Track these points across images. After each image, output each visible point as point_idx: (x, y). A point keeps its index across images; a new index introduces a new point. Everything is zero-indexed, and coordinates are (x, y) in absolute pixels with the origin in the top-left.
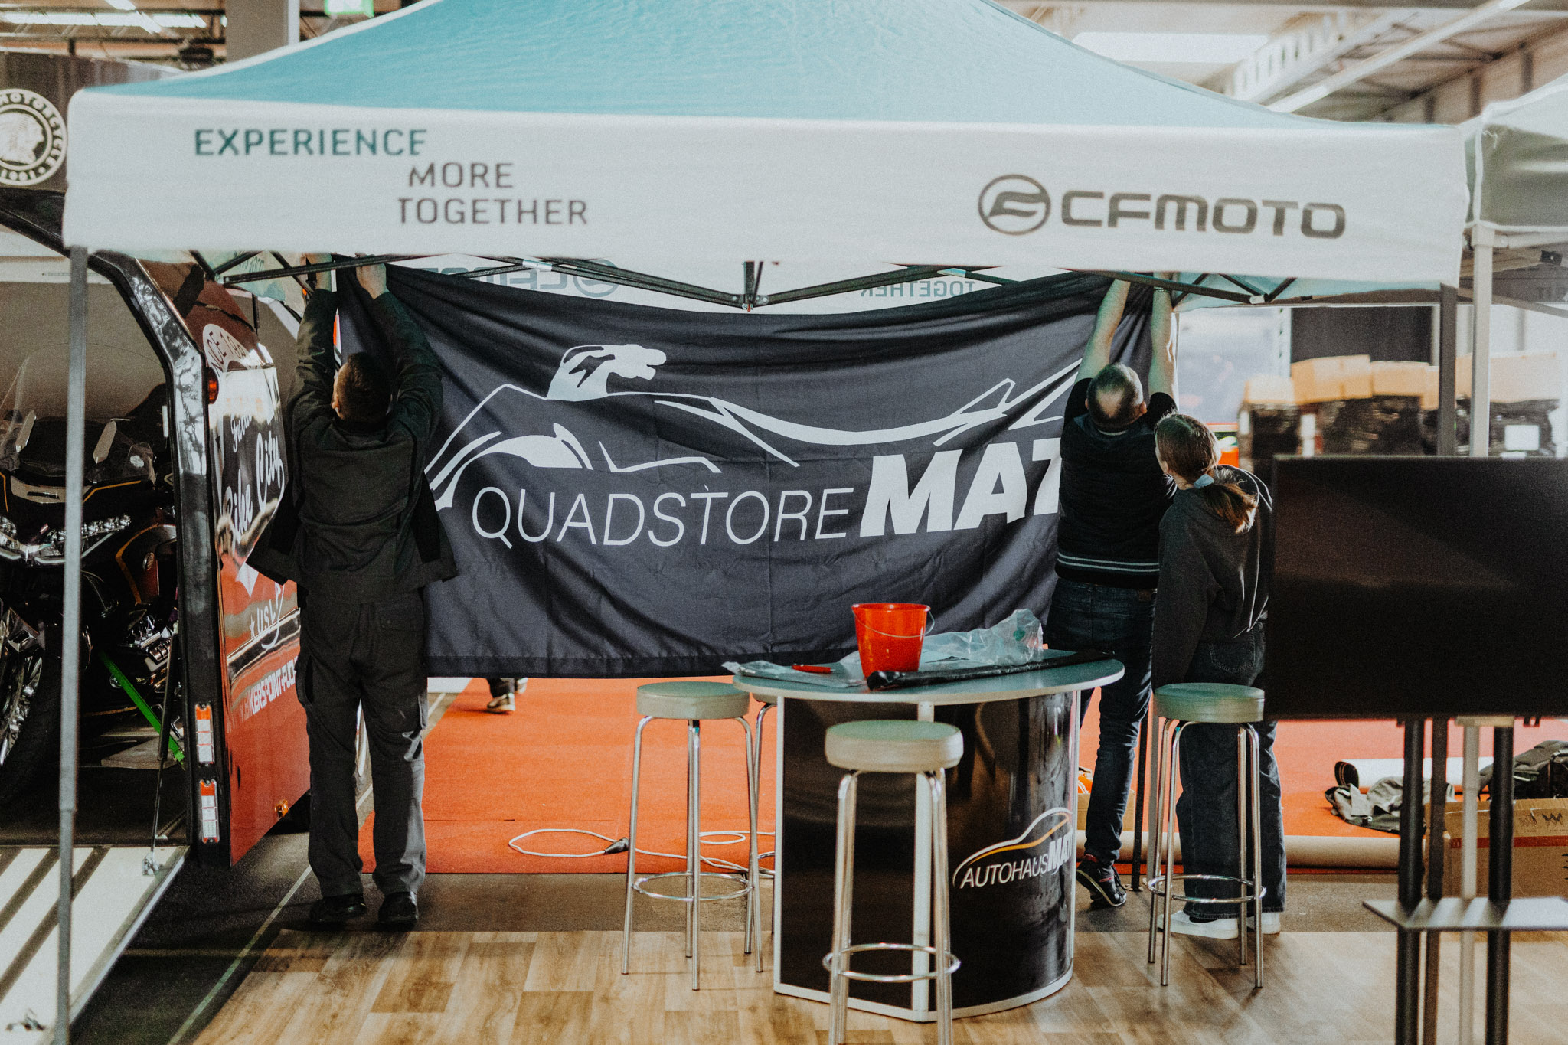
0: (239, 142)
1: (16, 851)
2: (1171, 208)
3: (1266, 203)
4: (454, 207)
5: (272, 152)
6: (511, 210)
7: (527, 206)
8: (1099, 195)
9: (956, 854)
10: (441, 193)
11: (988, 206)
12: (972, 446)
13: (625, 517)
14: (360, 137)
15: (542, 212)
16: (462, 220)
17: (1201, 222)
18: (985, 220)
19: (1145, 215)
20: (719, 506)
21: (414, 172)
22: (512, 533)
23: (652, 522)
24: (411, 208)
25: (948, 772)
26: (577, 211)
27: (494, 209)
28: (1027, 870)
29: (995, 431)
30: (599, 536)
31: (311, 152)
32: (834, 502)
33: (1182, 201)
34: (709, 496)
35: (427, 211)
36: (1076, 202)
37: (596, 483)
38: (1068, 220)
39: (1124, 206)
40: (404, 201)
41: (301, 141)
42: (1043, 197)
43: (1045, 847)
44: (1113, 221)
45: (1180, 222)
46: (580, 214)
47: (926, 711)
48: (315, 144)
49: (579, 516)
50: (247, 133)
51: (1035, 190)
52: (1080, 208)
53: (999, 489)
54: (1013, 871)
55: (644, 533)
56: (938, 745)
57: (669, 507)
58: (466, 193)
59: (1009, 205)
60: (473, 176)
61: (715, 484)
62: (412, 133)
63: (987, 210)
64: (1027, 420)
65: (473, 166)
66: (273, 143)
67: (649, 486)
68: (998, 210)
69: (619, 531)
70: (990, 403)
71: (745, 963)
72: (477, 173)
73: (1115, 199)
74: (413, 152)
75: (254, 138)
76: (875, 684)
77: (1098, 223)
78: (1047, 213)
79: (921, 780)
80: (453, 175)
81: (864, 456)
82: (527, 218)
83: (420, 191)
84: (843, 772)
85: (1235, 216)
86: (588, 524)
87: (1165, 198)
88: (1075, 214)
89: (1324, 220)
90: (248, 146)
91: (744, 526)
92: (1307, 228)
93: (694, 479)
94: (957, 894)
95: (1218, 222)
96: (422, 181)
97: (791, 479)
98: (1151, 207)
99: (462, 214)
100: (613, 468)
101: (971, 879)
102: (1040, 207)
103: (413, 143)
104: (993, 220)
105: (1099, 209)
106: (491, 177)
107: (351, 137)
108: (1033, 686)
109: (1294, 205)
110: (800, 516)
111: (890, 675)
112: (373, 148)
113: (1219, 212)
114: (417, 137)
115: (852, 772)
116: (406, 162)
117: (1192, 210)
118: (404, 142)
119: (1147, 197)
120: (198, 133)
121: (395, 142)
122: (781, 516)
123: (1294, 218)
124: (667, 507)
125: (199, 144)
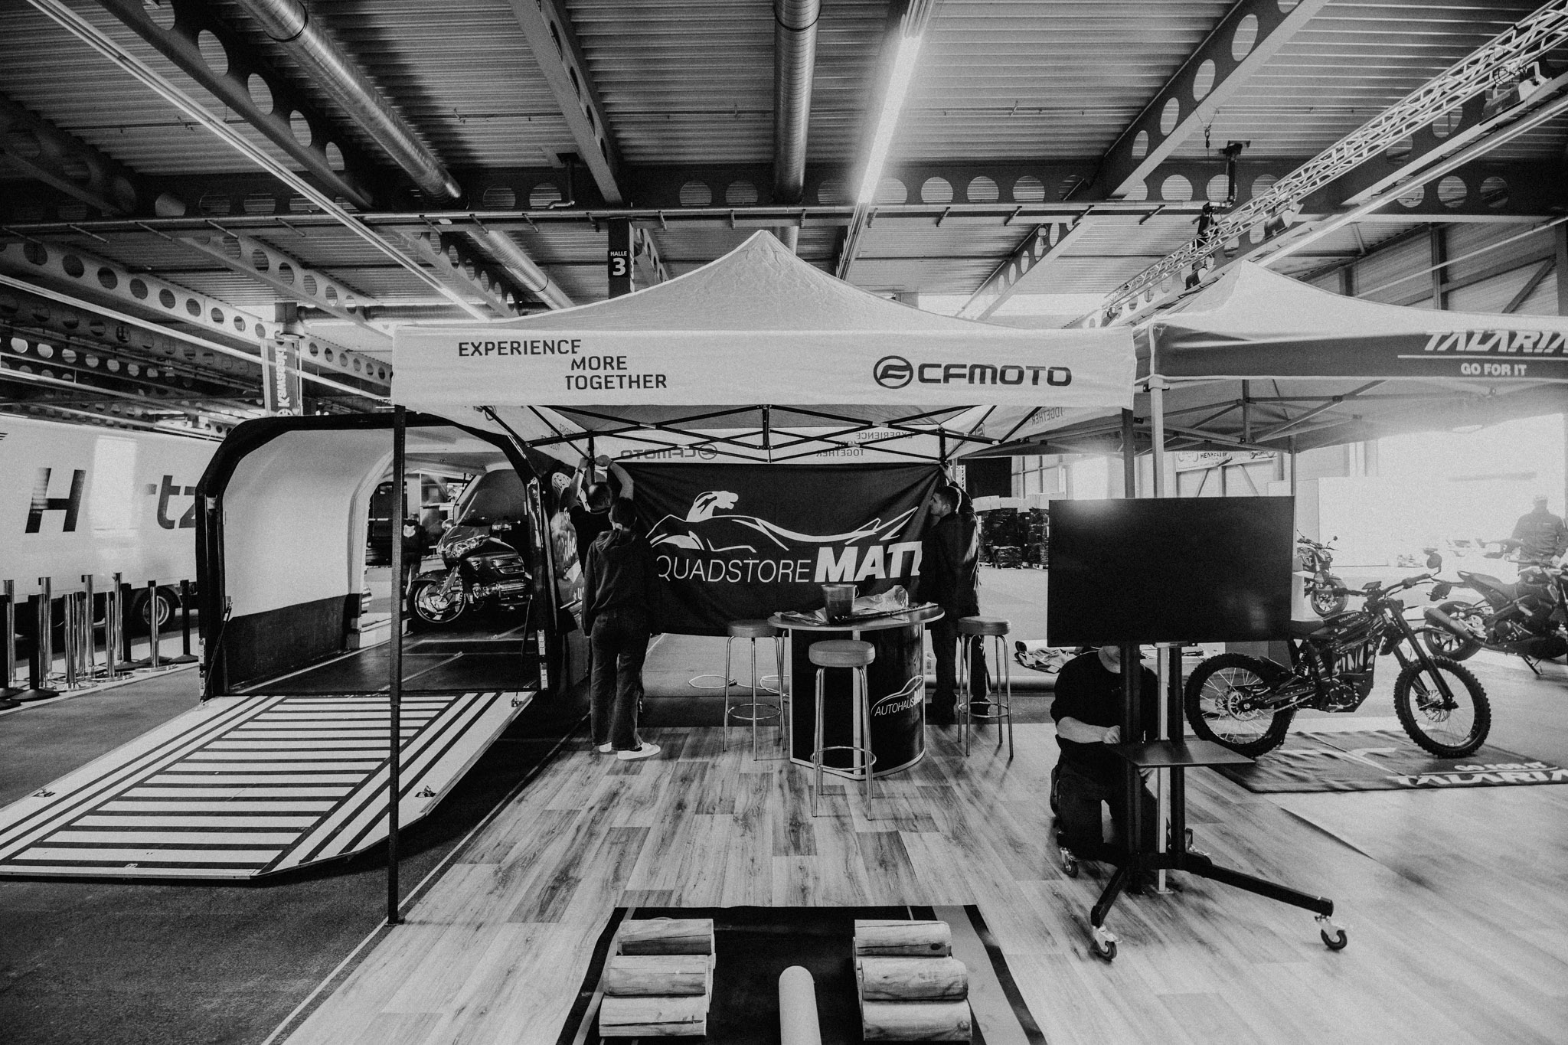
0: (482, 349)
1: (463, 694)
2: (978, 371)
3: (1028, 368)
4: (595, 380)
5: (500, 354)
6: (626, 380)
7: (634, 378)
8: (939, 366)
9: (872, 700)
10: (588, 373)
11: (879, 373)
12: (863, 546)
13: (717, 569)
14: (545, 344)
15: (643, 381)
16: (600, 387)
17: (994, 380)
18: (878, 381)
19: (963, 376)
20: (756, 566)
21: (574, 361)
22: (671, 575)
23: (728, 572)
24: (573, 381)
25: (869, 666)
26: (661, 380)
27: (616, 381)
28: (904, 706)
29: (873, 540)
30: (706, 578)
31: (520, 353)
32: (803, 566)
33: (983, 368)
34: (751, 562)
35: (581, 383)
36: (926, 370)
37: (705, 555)
38: (922, 380)
39: (952, 371)
40: (569, 378)
41: (515, 347)
42: (908, 367)
43: (912, 695)
44: (946, 380)
45: (982, 380)
46: (662, 383)
47: (856, 634)
48: (522, 349)
49: (698, 569)
50: (486, 344)
51: (904, 364)
52: (929, 373)
53: (874, 565)
54: (898, 707)
55: (725, 577)
56: (863, 654)
57: (735, 566)
58: (601, 372)
59: (890, 372)
60: (605, 363)
61: (754, 556)
62: (573, 341)
63: (879, 376)
64: (888, 537)
65: (605, 358)
66: (500, 348)
67: (726, 556)
68: (885, 375)
69: (715, 575)
70: (870, 528)
71: (778, 745)
72: (608, 362)
73: (948, 368)
74: (573, 352)
75: (490, 346)
76: (832, 622)
77: (938, 381)
78: (911, 376)
79: (855, 670)
80: (595, 364)
81: (816, 546)
82: (634, 385)
83: (577, 372)
84: (818, 667)
85: (1012, 375)
86: (702, 573)
87: (974, 367)
88: (926, 376)
89: (1059, 376)
90: (487, 350)
91: (766, 575)
92: (1050, 380)
93: (745, 554)
94: (874, 720)
95: (1003, 379)
96: (578, 367)
97: (785, 555)
98: (966, 371)
99: (600, 383)
100: (713, 550)
101: (879, 712)
102: (907, 373)
103: (573, 347)
104: (882, 381)
105: (939, 373)
106: (615, 364)
107: (541, 345)
108: (905, 620)
109: (1043, 368)
110: (789, 571)
111: (840, 618)
112: (553, 351)
113: (1003, 373)
114: (576, 343)
115: (822, 667)
116: (570, 356)
117: (989, 372)
118: (569, 347)
119: (964, 366)
120: (461, 344)
121: (564, 347)
122: (781, 571)
123: (1043, 375)
124: (734, 566)
125: (461, 349)
